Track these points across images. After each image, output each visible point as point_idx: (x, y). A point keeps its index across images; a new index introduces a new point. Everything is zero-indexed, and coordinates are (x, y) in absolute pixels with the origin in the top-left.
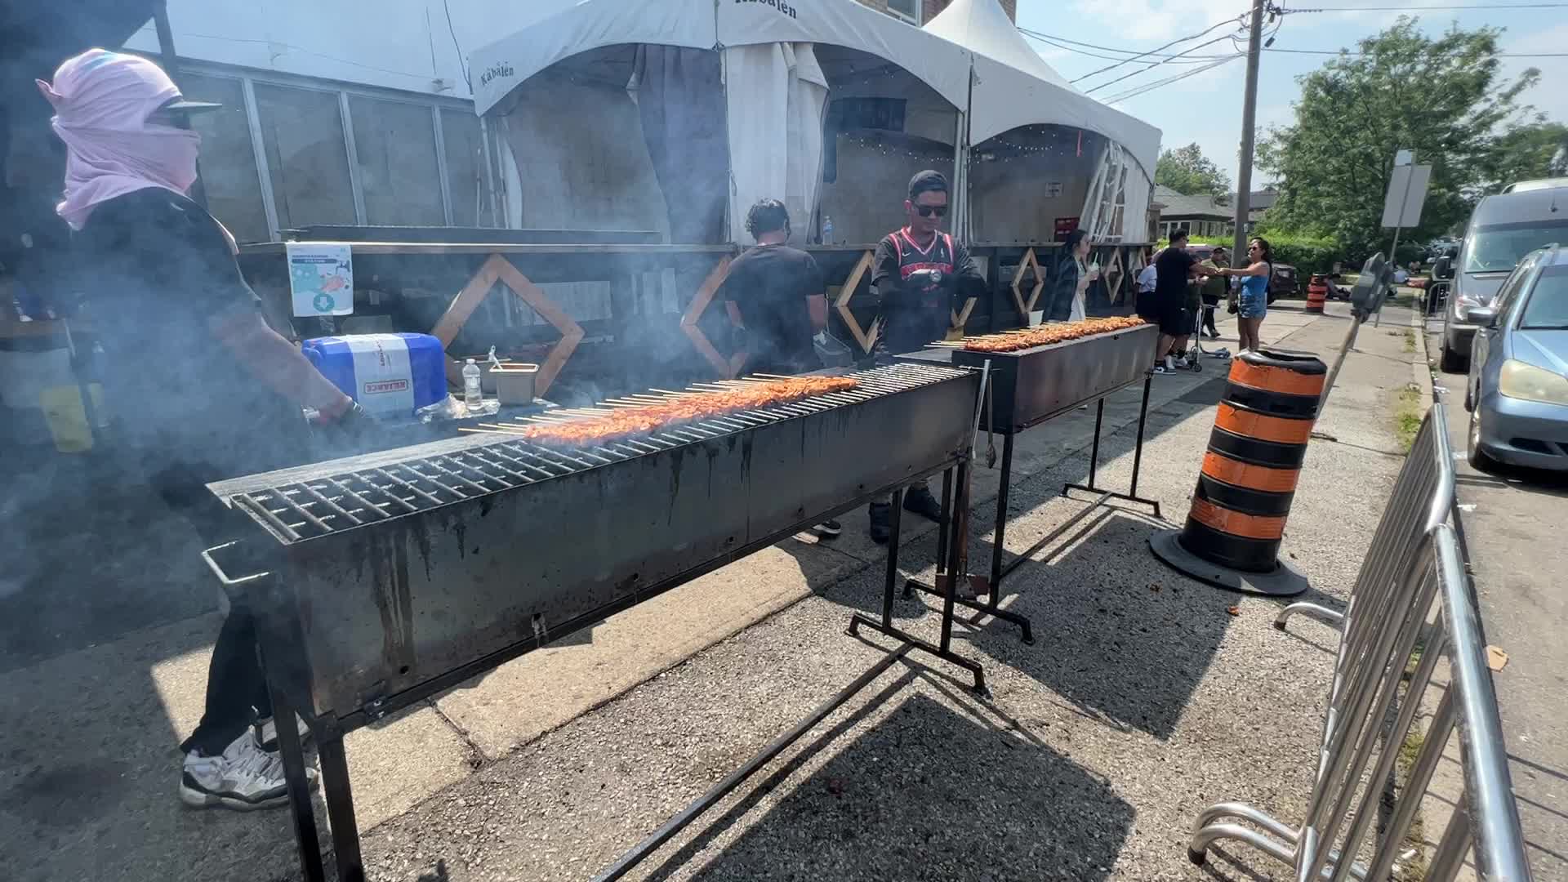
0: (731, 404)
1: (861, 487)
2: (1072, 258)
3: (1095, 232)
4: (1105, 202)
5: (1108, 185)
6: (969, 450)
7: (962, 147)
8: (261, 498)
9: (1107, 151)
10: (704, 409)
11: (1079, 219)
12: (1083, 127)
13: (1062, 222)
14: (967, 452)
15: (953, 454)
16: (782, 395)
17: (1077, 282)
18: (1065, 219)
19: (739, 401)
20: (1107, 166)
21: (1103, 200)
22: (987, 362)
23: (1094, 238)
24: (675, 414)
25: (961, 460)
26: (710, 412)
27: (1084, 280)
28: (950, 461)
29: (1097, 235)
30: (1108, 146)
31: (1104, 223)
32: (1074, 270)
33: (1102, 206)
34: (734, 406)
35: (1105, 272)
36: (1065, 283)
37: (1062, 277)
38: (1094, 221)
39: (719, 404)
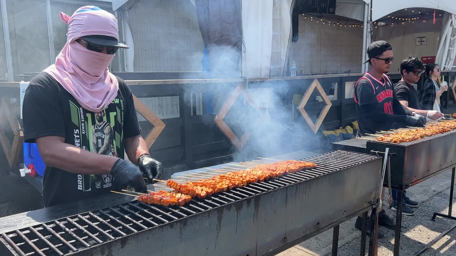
0: (248, 178)
1: (318, 224)
2: (430, 81)
3: (445, 64)
4: (450, 48)
5: (452, 39)
6: (378, 201)
7: (368, 22)
8: (11, 235)
9: (451, 20)
10: (233, 182)
11: (435, 57)
12: (437, 8)
13: (426, 59)
14: (377, 202)
15: (369, 203)
16: (275, 173)
17: (435, 94)
18: (427, 57)
19: (252, 177)
20: (451, 28)
21: (449, 47)
22: (387, 149)
23: (444, 68)
24: (218, 186)
25: (374, 206)
26: (236, 184)
27: (439, 93)
28: (367, 207)
29: (446, 66)
30: (451, 18)
31: (450, 59)
32: (432, 87)
33: (449, 50)
34: (249, 180)
35: (452, 86)
36: (429, 95)
37: (426, 91)
38: (445, 58)
39: (241, 179)
